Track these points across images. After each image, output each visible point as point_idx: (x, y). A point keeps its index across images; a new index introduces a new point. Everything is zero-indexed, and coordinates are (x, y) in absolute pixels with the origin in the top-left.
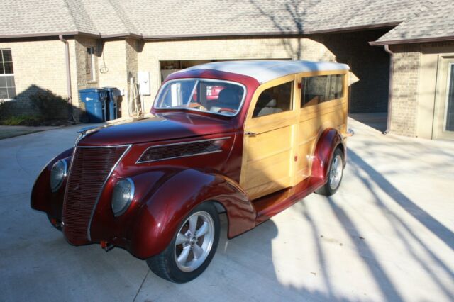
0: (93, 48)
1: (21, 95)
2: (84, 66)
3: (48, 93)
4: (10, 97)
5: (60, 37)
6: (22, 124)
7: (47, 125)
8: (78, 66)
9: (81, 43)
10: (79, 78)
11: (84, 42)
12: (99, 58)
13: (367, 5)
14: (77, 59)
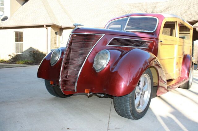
0: (58, 32)
1: (25, 52)
2: (54, 39)
3: (37, 51)
4: (20, 52)
5: (45, 26)
6: (24, 64)
7: (36, 64)
8: (51, 39)
9: (53, 29)
10: (51, 44)
11: (54, 29)
12: (60, 37)
13: (183, 14)
14: (51, 36)
